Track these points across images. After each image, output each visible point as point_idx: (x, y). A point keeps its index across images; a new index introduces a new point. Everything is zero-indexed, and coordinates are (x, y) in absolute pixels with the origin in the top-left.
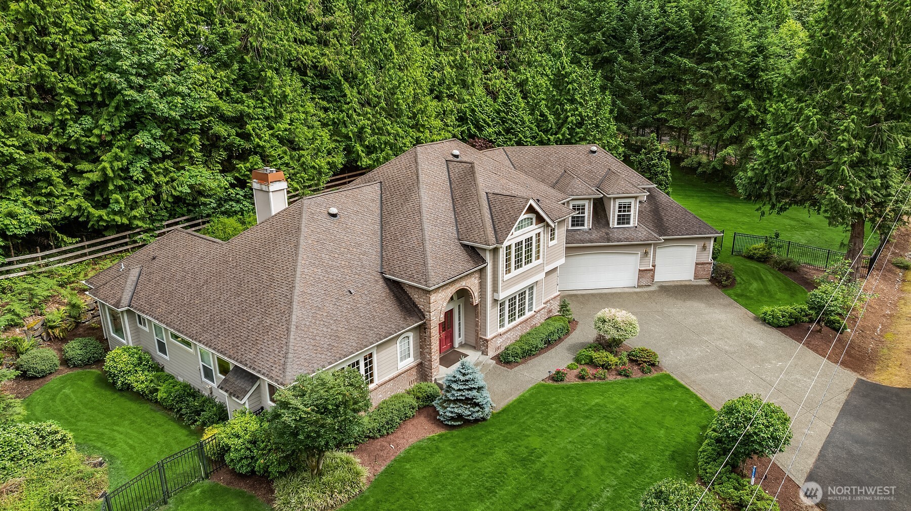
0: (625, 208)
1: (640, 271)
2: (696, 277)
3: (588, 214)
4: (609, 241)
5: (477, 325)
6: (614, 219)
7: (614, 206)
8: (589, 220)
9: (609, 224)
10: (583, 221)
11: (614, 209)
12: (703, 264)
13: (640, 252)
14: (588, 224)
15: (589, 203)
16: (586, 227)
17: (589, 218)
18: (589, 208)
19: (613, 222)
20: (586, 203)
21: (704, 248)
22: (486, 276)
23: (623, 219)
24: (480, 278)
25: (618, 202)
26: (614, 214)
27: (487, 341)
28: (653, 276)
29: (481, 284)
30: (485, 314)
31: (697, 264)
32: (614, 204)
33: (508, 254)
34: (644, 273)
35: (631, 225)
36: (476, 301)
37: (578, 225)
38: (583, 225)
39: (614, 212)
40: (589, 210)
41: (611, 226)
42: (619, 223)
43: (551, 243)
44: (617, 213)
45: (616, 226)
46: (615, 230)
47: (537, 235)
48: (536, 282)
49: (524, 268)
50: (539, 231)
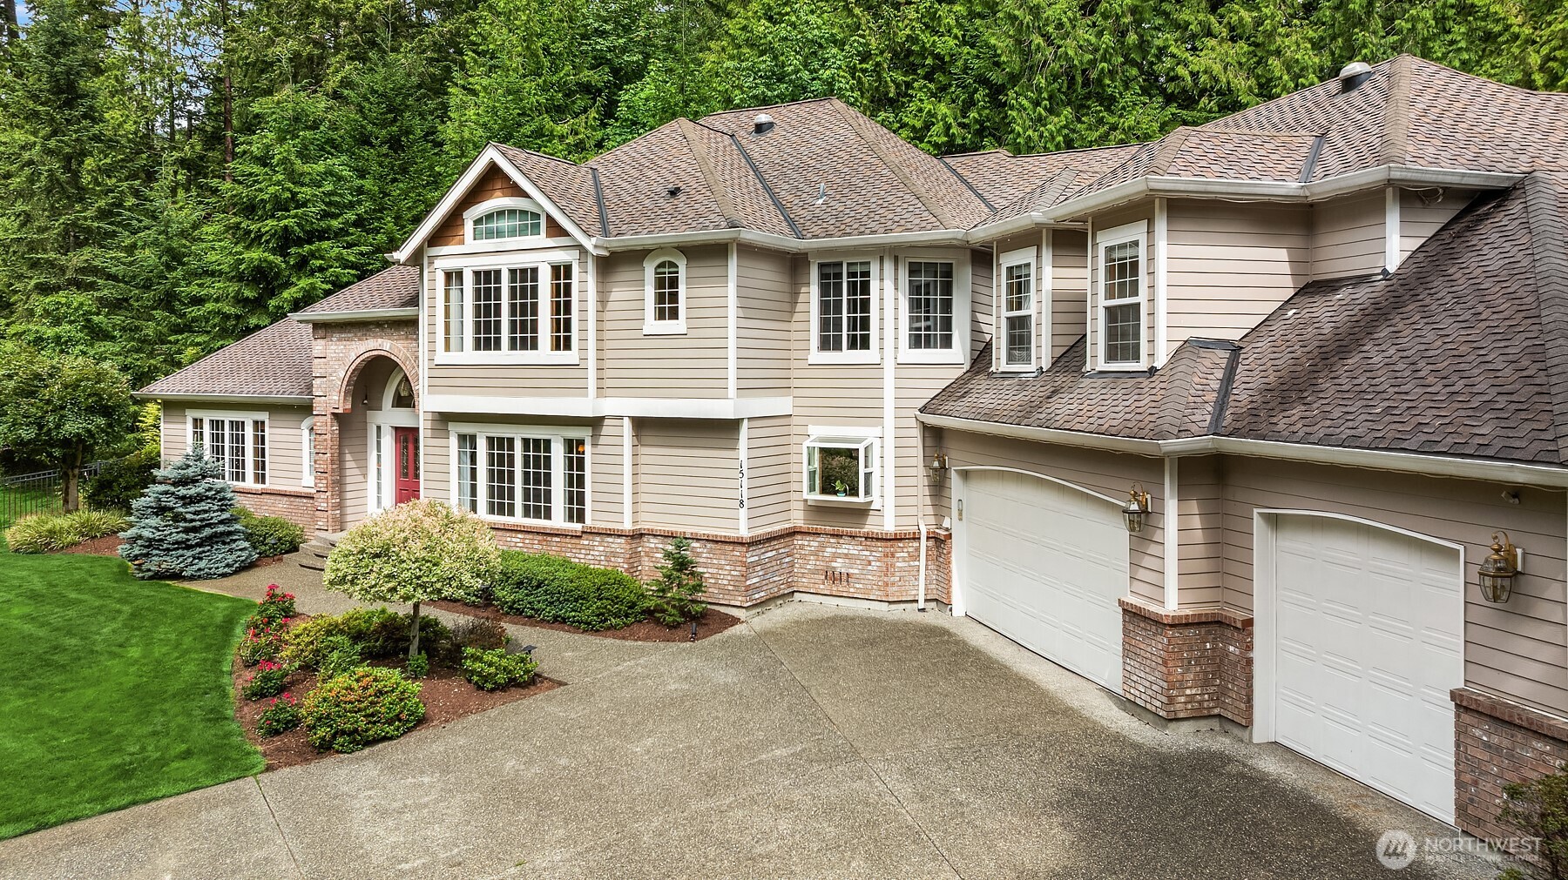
1: (1125, 608)
3: (1037, 306)
6: (1095, 331)
7: (1095, 269)
8: (1039, 336)
11: (1095, 281)
14: (1037, 351)
15: (1038, 257)
16: (1033, 365)
17: (1038, 324)
18: (1039, 279)
20: (1032, 257)
26: (1095, 307)
31: (1461, 704)
32: (1095, 255)
35: (1143, 362)
39: (1095, 296)
40: (1039, 289)
41: (1088, 364)
44: (1103, 302)
45: (1102, 363)
47: (561, 272)
48: (595, 423)
49: (505, 355)
50: (561, 257)
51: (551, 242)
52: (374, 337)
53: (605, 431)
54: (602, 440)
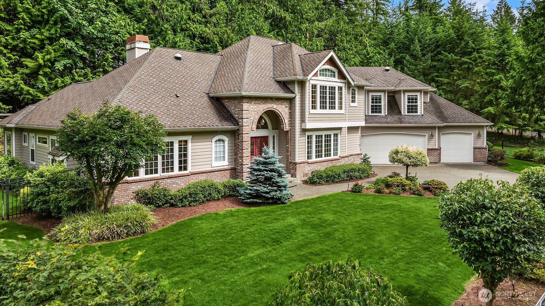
0: (412, 100)
1: (428, 149)
2: (475, 160)
3: (384, 103)
4: (401, 122)
5: (287, 151)
6: (404, 108)
7: (404, 98)
8: (385, 109)
9: (401, 113)
10: (381, 109)
11: (404, 100)
12: (479, 148)
13: (427, 134)
14: (384, 111)
15: (385, 94)
16: (383, 114)
17: (385, 106)
18: (385, 98)
19: (404, 110)
20: (382, 94)
21: (479, 135)
22: (295, 106)
23: (412, 109)
24: (290, 109)
25: (407, 94)
26: (404, 104)
27: (295, 164)
28: (440, 154)
29: (290, 113)
30: (294, 140)
31: (475, 148)
32: (404, 96)
33: (314, 92)
34: (433, 151)
35: (419, 113)
36: (287, 128)
37: (376, 112)
38: (380, 112)
39: (404, 102)
40: (385, 100)
41: (402, 113)
42: (408, 112)
43: (352, 104)
44: (406, 104)
45: (406, 114)
46: (406, 117)
47: (340, 88)
48: (340, 129)
49: (328, 111)
50: (341, 85)
51: (338, 80)
52: (269, 103)
53: (343, 130)
54: (342, 133)
